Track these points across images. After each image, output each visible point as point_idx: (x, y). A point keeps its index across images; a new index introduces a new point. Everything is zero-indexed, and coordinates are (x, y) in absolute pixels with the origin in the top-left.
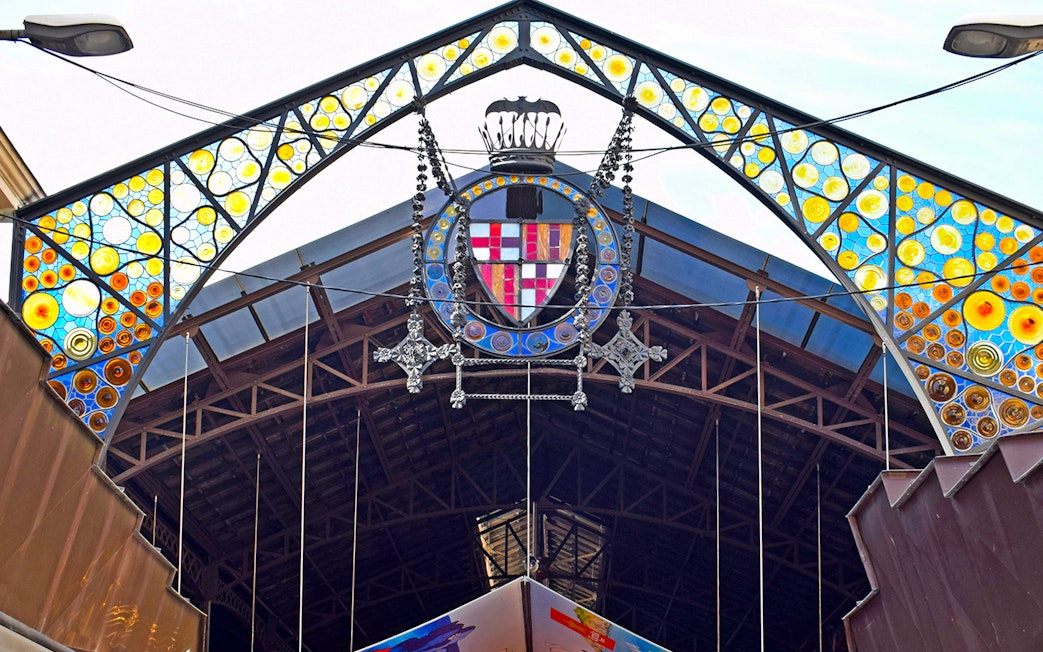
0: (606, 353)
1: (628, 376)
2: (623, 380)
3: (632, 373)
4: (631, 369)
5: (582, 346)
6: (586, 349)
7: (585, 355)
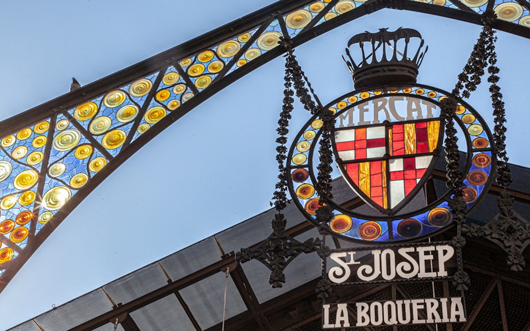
0: (487, 233)
1: (517, 253)
2: (511, 259)
3: (521, 251)
4: (519, 247)
5: (459, 227)
6: (464, 229)
7: (463, 234)
